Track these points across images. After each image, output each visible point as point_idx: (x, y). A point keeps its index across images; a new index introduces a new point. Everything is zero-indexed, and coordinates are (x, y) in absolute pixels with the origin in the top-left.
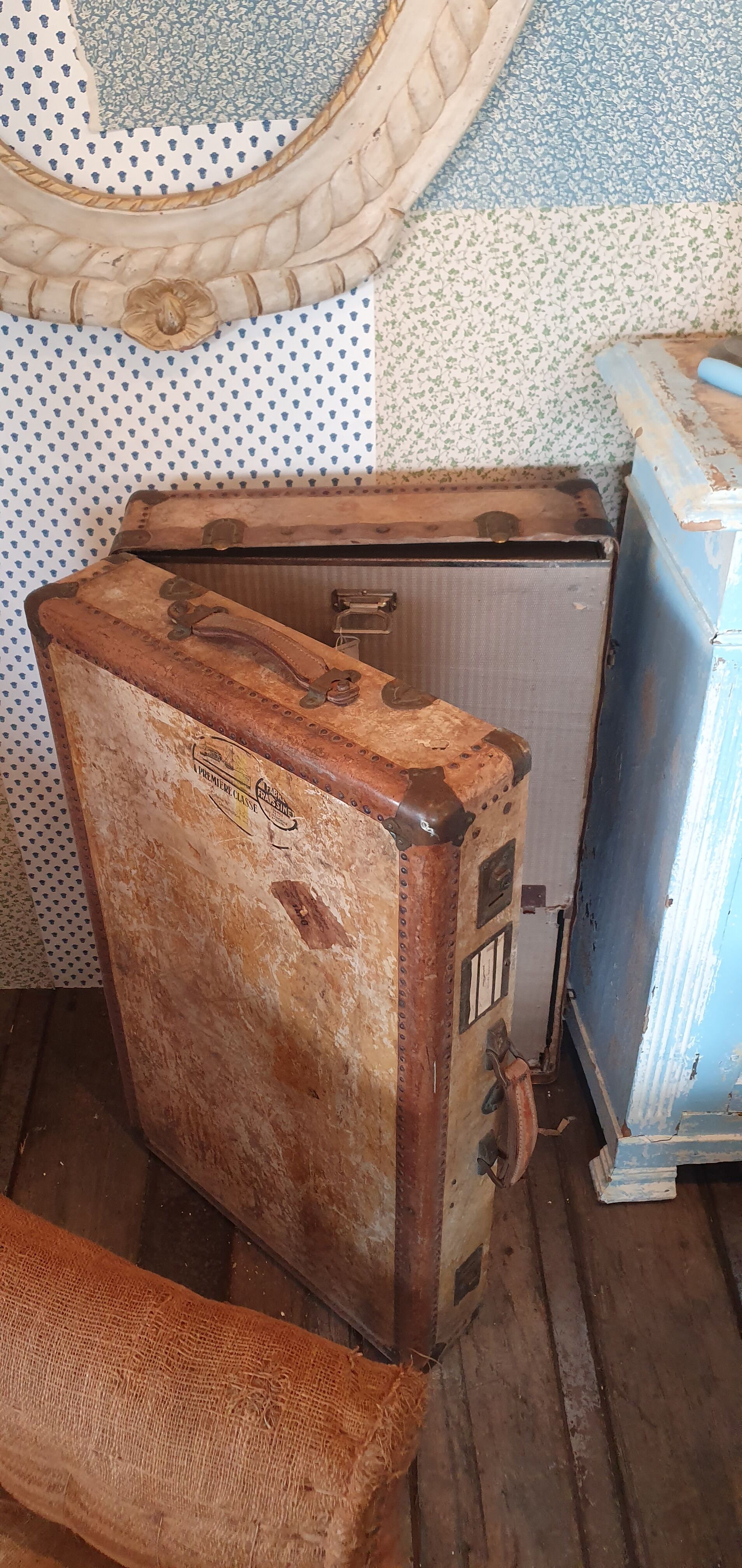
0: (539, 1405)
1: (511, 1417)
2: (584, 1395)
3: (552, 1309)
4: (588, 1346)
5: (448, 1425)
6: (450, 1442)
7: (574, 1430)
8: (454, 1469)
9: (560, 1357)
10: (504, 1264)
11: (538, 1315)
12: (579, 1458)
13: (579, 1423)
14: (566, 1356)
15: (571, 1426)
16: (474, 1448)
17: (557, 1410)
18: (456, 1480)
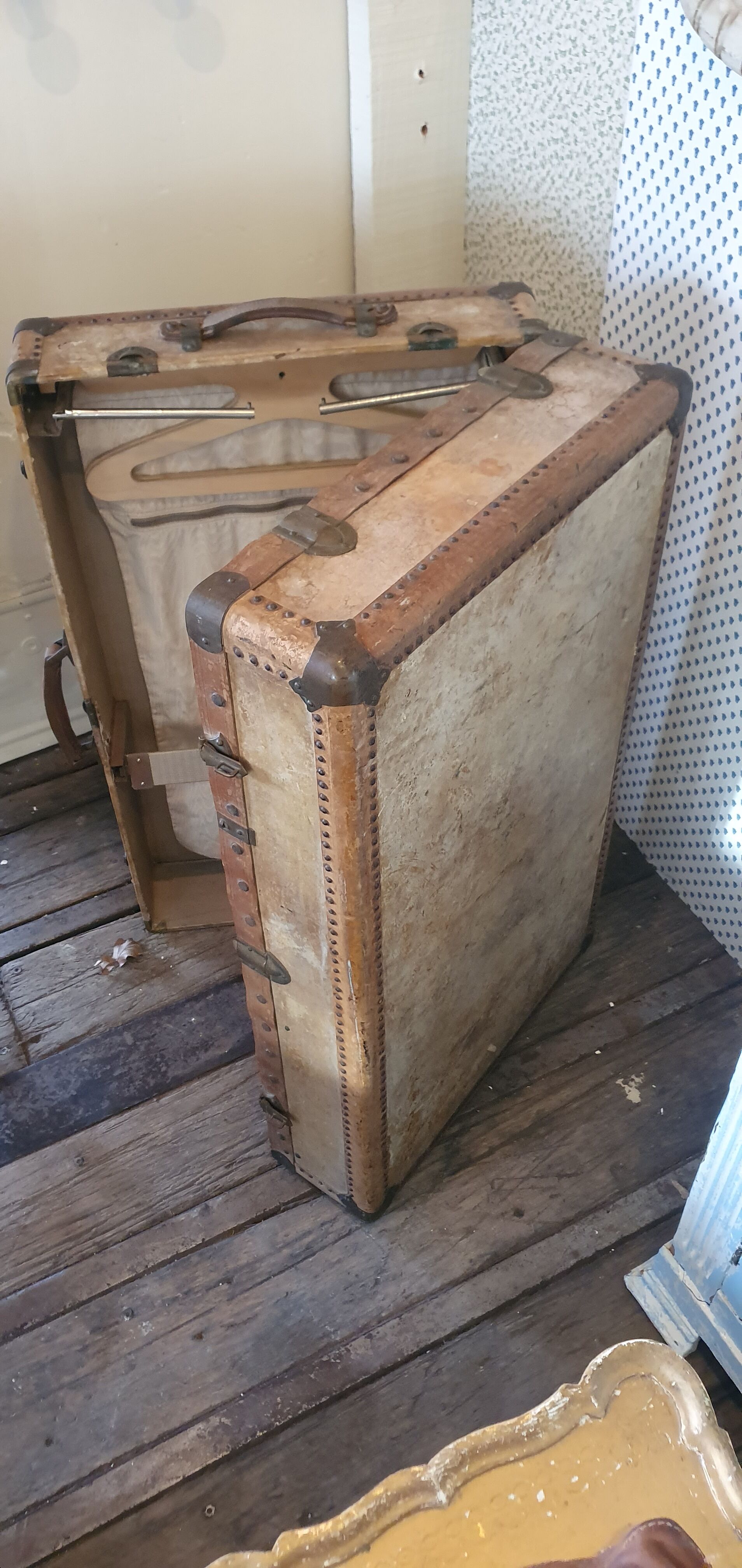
0: (379, 1297)
1: (357, 1276)
2: (409, 1336)
3: (481, 1276)
5: (322, 1225)
6: (310, 1232)
8: (287, 1245)
9: (436, 1300)
10: (503, 1214)
11: (467, 1265)
12: (348, 1350)
13: (380, 1339)
14: (440, 1305)
15: (374, 1333)
16: (314, 1254)
17: (383, 1315)
18: (280, 1250)
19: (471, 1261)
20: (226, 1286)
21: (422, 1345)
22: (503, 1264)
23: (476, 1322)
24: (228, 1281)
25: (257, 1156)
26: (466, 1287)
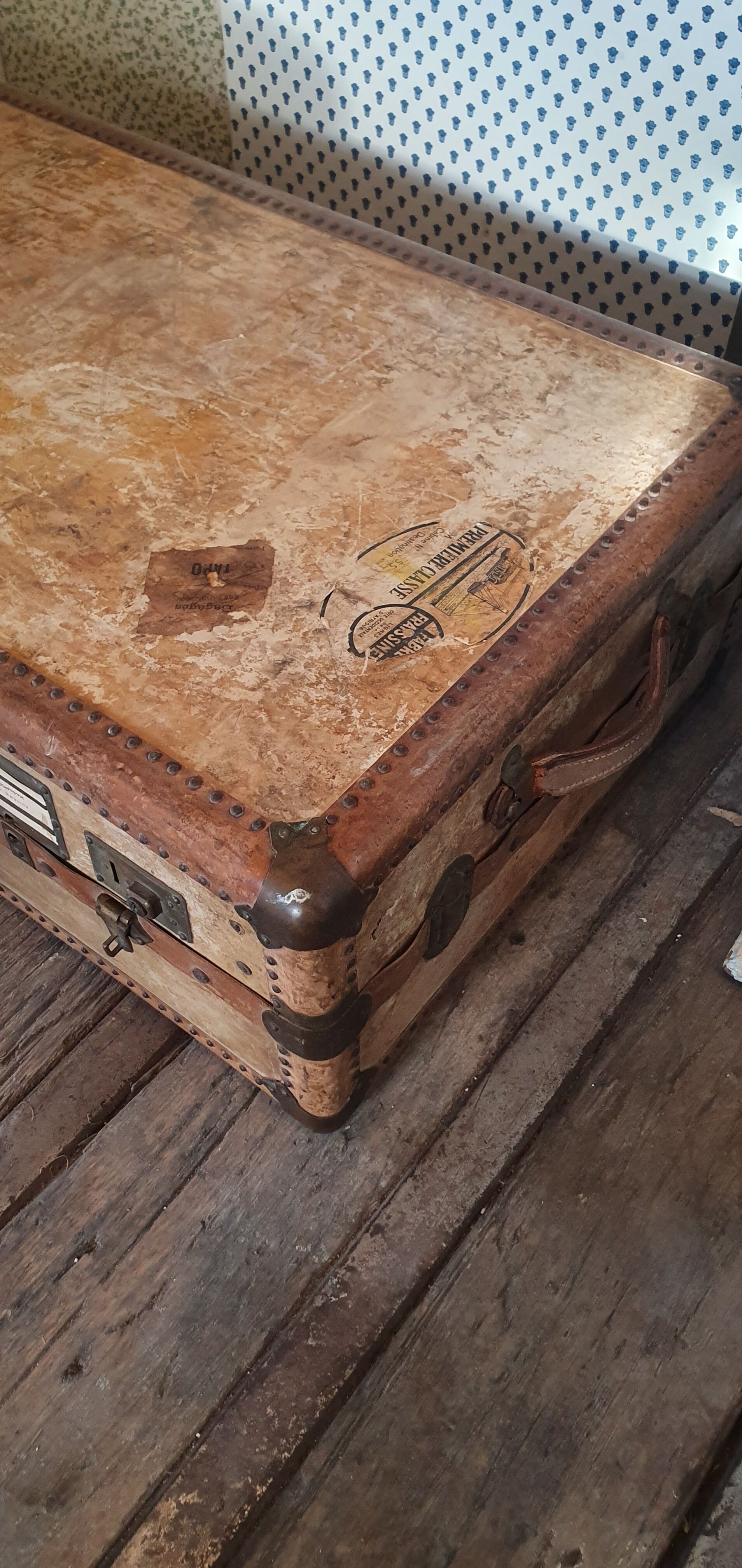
2: (442, 1198)
3: (508, 1054)
4: (515, 1141)
5: (214, 1085)
6: (198, 1106)
7: (379, 1229)
8: (169, 1142)
9: (457, 1123)
10: (496, 949)
11: (478, 1047)
12: (352, 1269)
13: (398, 1226)
14: (468, 1128)
15: (380, 1221)
16: (220, 1139)
17: (383, 1184)
18: (158, 1157)
19: (481, 1038)
20: (87, 1259)
21: (470, 1203)
22: (534, 1020)
23: (537, 1130)
24: (89, 1248)
25: (52, 1024)
26: (494, 1081)
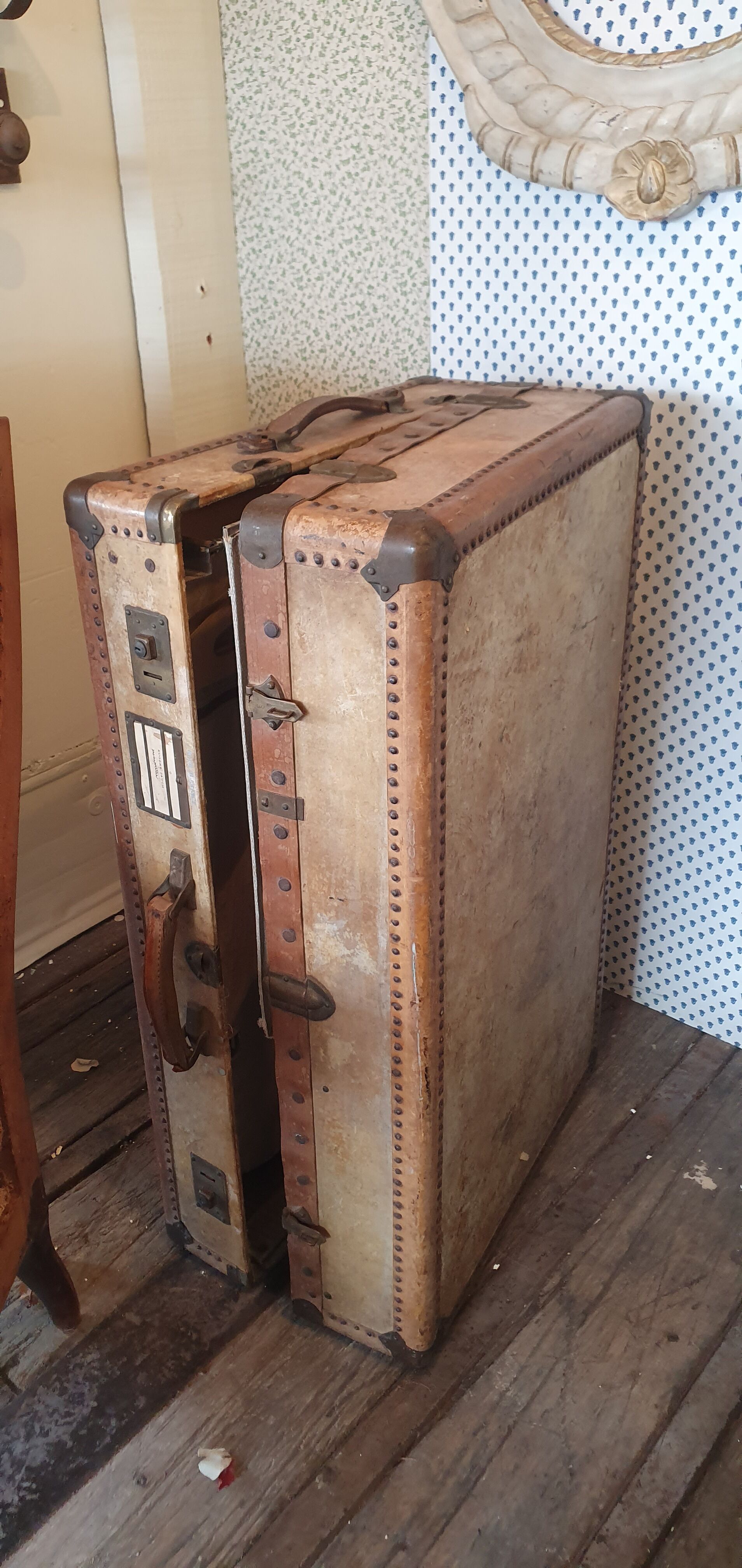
0: (585, 1488)
1: (546, 1475)
2: (643, 1518)
3: (677, 1418)
4: (689, 1479)
5: (475, 1434)
6: (465, 1449)
7: (602, 1539)
8: (448, 1473)
9: (646, 1465)
10: (657, 1345)
11: (656, 1412)
13: (614, 1537)
14: (654, 1469)
15: (603, 1532)
16: (483, 1471)
17: (601, 1506)
18: (443, 1484)
19: (656, 1406)
20: (401, 1555)
21: (664, 1522)
22: (691, 1394)
23: (702, 1472)
24: (403, 1547)
25: (358, 1389)
26: (669, 1438)
